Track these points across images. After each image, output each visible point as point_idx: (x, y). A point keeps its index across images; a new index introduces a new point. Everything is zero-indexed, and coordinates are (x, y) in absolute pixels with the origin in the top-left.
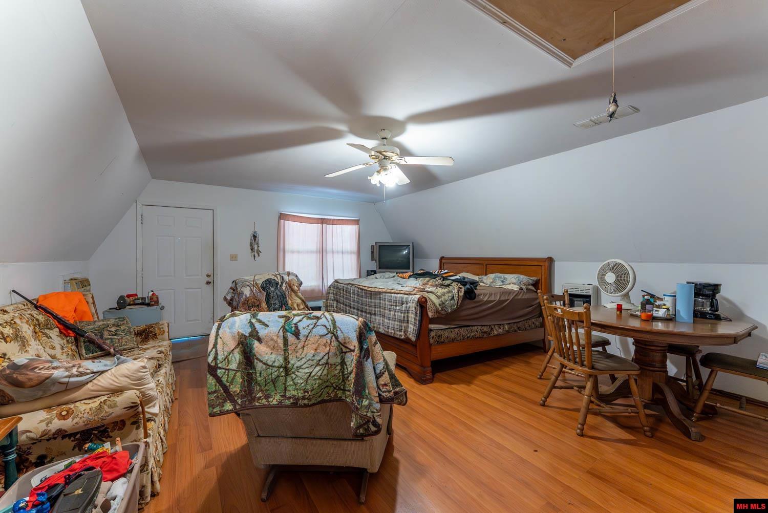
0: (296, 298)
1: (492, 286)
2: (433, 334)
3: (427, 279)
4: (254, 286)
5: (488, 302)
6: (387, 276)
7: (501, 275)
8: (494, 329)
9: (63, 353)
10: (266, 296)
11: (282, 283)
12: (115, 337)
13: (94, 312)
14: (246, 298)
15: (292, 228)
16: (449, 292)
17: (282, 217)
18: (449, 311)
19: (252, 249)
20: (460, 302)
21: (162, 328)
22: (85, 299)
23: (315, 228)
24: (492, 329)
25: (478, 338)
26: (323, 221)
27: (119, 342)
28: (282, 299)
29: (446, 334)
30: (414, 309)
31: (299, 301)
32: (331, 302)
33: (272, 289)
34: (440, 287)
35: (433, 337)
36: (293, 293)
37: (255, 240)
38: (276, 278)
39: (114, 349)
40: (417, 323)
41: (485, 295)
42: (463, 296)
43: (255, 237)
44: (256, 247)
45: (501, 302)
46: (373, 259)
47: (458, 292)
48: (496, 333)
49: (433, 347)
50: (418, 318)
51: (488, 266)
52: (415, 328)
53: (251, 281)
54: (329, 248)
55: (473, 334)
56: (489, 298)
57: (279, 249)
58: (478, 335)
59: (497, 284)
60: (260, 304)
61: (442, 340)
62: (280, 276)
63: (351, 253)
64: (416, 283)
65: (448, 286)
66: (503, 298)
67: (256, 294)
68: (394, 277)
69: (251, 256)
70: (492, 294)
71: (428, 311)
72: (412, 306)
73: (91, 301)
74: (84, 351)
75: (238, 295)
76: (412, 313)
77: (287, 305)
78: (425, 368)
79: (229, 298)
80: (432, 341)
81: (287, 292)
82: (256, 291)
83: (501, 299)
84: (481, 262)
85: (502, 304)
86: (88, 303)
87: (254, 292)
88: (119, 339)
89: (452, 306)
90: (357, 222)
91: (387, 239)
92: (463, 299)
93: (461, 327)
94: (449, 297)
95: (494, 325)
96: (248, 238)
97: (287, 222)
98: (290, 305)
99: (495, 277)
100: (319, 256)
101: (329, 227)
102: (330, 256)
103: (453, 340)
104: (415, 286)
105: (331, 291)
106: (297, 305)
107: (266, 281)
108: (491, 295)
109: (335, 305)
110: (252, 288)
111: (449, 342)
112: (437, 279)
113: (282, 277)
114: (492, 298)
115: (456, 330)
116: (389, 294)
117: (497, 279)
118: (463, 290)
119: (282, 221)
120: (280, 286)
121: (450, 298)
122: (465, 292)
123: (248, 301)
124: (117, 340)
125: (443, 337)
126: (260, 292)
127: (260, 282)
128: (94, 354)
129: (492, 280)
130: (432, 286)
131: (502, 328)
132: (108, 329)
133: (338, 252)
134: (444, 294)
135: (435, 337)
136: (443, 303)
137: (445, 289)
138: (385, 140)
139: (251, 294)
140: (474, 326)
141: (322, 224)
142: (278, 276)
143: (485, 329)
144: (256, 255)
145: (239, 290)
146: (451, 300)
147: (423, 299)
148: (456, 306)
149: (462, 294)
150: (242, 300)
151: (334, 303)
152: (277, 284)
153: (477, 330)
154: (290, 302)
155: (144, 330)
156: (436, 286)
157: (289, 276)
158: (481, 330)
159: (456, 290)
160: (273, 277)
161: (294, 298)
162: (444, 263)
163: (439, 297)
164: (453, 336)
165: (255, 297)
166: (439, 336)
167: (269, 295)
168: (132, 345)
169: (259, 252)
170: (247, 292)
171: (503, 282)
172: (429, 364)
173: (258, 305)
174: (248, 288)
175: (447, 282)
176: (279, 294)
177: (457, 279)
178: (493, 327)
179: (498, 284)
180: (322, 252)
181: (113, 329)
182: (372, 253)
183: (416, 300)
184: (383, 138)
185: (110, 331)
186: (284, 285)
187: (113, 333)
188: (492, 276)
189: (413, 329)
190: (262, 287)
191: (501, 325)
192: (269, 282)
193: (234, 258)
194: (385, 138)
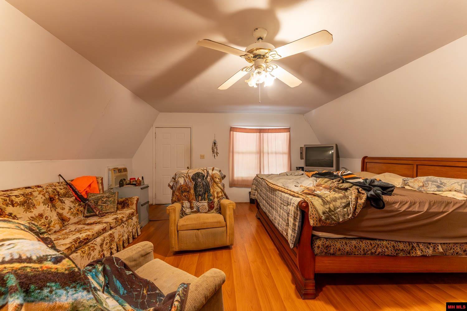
0: (217, 188)
1: (421, 191)
2: (318, 243)
3: (326, 179)
4: (186, 177)
5: (406, 213)
6: (296, 174)
7: (436, 178)
8: (417, 248)
9: (69, 212)
10: (194, 185)
11: (207, 176)
12: (104, 205)
13: (101, 188)
14: (181, 186)
15: (238, 137)
16: (345, 197)
17: (232, 129)
18: (341, 220)
19: (213, 152)
20: (358, 211)
21: (133, 201)
22: (97, 180)
23: (255, 135)
24: (413, 247)
25: (388, 255)
26: (261, 131)
27: (106, 208)
28: (206, 188)
29: (338, 245)
30: (293, 213)
31: (219, 190)
32: (253, 191)
33: (199, 180)
34: (334, 191)
35: (318, 247)
36: (215, 184)
37: (215, 146)
38: (203, 172)
39: (99, 212)
40: (297, 229)
41: (403, 203)
42: (364, 203)
43: (215, 143)
44: (215, 150)
45: (428, 215)
46: (302, 158)
47: (357, 198)
48: (419, 253)
49: (317, 259)
50: (297, 224)
51: (419, 167)
52: (293, 234)
53: (185, 173)
54: (265, 150)
55: (380, 250)
56: (409, 207)
57: (230, 152)
58: (388, 252)
59: (429, 190)
60: (190, 190)
61: (332, 251)
62: (207, 171)
63: (283, 153)
64: (311, 184)
65: (346, 189)
66: (434, 209)
67: (188, 183)
68: (303, 174)
69: (213, 156)
70: (415, 203)
71: (309, 217)
72: (292, 209)
73: (100, 181)
74: (86, 211)
75: (176, 183)
76: (291, 217)
77: (210, 192)
78: (306, 279)
79: (171, 184)
80: (317, 251)
81: (211, 183)
82: (188, 181)
83: (431, 210)
84: (410, 162)
85: (431, 217)
86: (98, 183)
87: (187, 181)
88: (106, 206)
89: (344, 215)
90: (288, 130)
91: (314, 142)
92: (363, 208)
93: (361, 238)
94: (341, 203)
95: (418, 243)
96: (211, 145)
97: (235, 133)
98: (211, 193)
99: (427, 181)
100: (258, 156)
101: (265, 135)
102: (266, 156)
103: (348, 254)
104: (308, 187)
105: (254, 183)
106: (217, 193)
107: (195, 174)
108: (413, 204)
109: (256, 194)
110: (185, 178)
111: (342, 255)
112: (334, 181)
113: (208, 172)
114: (416, 208)
115: (354, 242)
116: (281, 193)
117: (430, 183)
118: (364, 197)
119: (232, 132)
120: (206, 178)
121: (343, 204)
122: (368, 198)
123: (182, 188)
124: (104, 207)
125: (332, 247)
126: (191, 181)
127: (191, 175)
128: (91, 214)
129: (421, 184)
130: (325, 188)
131: (431, 249)
132: (102, 199)
133: (272, 153)
134: (335, 200)
135: (321, 246)
136: (330, 210)
137: (339, 193)
138: (260, 40)
139: (184, 183)
140: (383, 240)
141: (260, 132)
142: (205, 171)
143: (401, 246)
144: (216, 155)
145: (177, 179)
146: (345, 207)
147: (303, 204)
148: (351, 216)
149: (362, 201)
150: (178, 186)
151: (255, 193)
152: (204, 176)
153: (388, 246)
154: (212, 190)
155: (123, 202)
156: (330, 189)
157: (213, 170)
158: (394, 246)
159: (354, 197)
160: (201, 171)
161: (216, 188)
162: (366, 163)
163: (325, 203)
164: (348, 249)
165: (187, 185)
166: (327, 246)
167: (197, 184)
168: (113, 210)
169: (217, 153)
170: (182, 181)
171: (438, 187)
172: (312, 276)
173: (188, 191)
174: (183, 178)
175: (345, 185)
176: (205, 184)
177: (359, 182)
178: (415, 245)
179: (431, 188)
180: (260, 153)
181: (104, 200)
182: (301, 153)
183: (296, 203)
184: (259, 39)
185: (103, 201)
186: (209, 177)
187: (104, 202)
188: (422, 179)
189: (291, 235)
190: (192, 178)
191: (430, 244)
192: (198, 175)
193: (202, 157)
194: (262, 39)
